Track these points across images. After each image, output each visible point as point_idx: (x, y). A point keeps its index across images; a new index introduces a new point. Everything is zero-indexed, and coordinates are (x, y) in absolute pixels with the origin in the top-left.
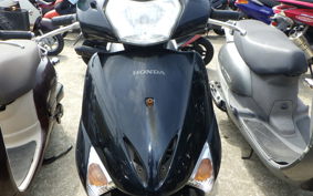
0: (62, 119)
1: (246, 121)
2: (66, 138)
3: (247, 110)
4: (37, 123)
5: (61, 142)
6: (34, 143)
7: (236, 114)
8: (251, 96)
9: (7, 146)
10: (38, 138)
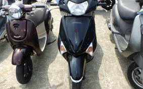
0: (53, 30)
1: (116, 36)
2: (54, 36)
3: (117, 32)
4: (46, 31)
5: (53, 38)
6: (45, 38)
7: (113, 33)
8: (119, 27)
9: (39, 38)
10: (46, 36)
